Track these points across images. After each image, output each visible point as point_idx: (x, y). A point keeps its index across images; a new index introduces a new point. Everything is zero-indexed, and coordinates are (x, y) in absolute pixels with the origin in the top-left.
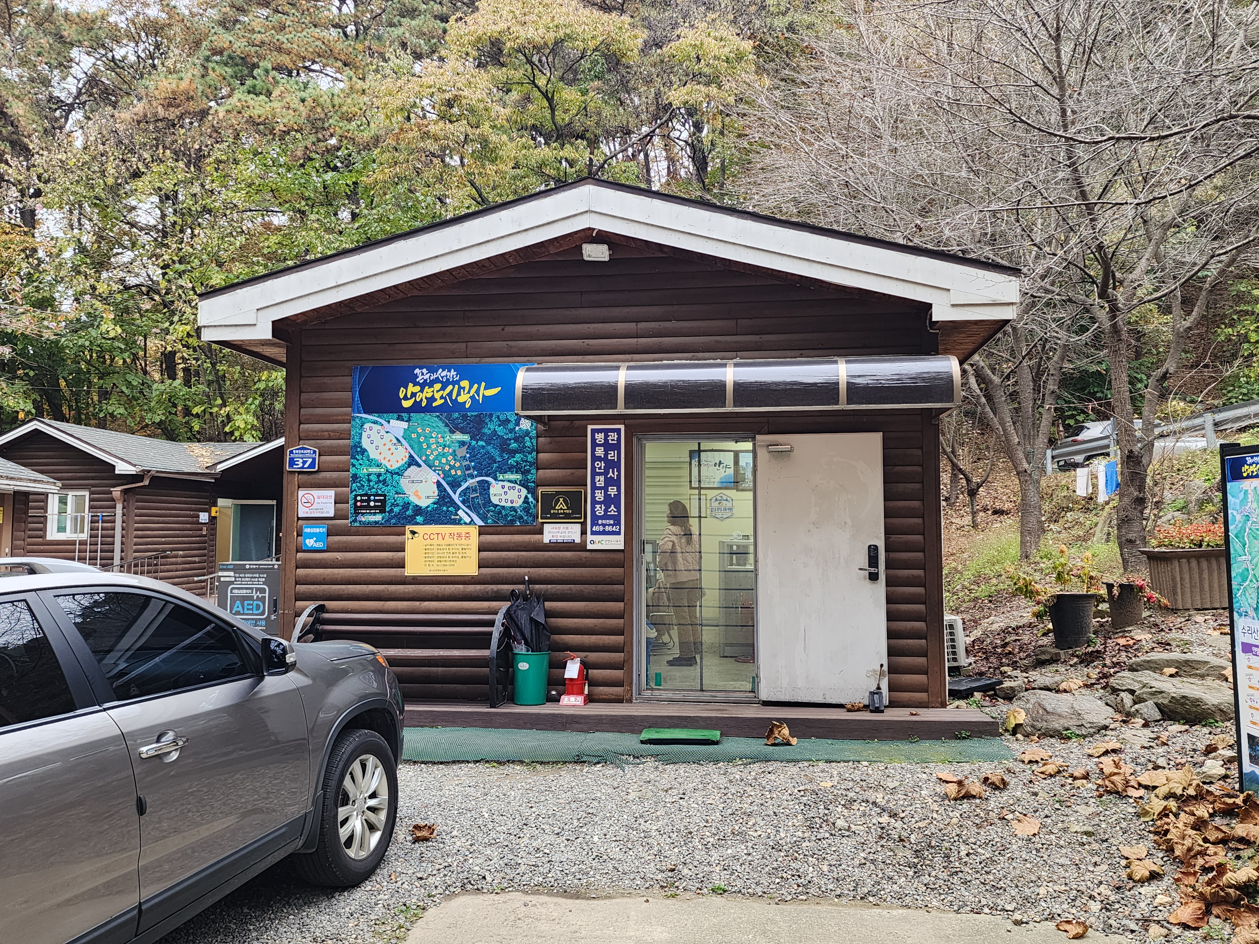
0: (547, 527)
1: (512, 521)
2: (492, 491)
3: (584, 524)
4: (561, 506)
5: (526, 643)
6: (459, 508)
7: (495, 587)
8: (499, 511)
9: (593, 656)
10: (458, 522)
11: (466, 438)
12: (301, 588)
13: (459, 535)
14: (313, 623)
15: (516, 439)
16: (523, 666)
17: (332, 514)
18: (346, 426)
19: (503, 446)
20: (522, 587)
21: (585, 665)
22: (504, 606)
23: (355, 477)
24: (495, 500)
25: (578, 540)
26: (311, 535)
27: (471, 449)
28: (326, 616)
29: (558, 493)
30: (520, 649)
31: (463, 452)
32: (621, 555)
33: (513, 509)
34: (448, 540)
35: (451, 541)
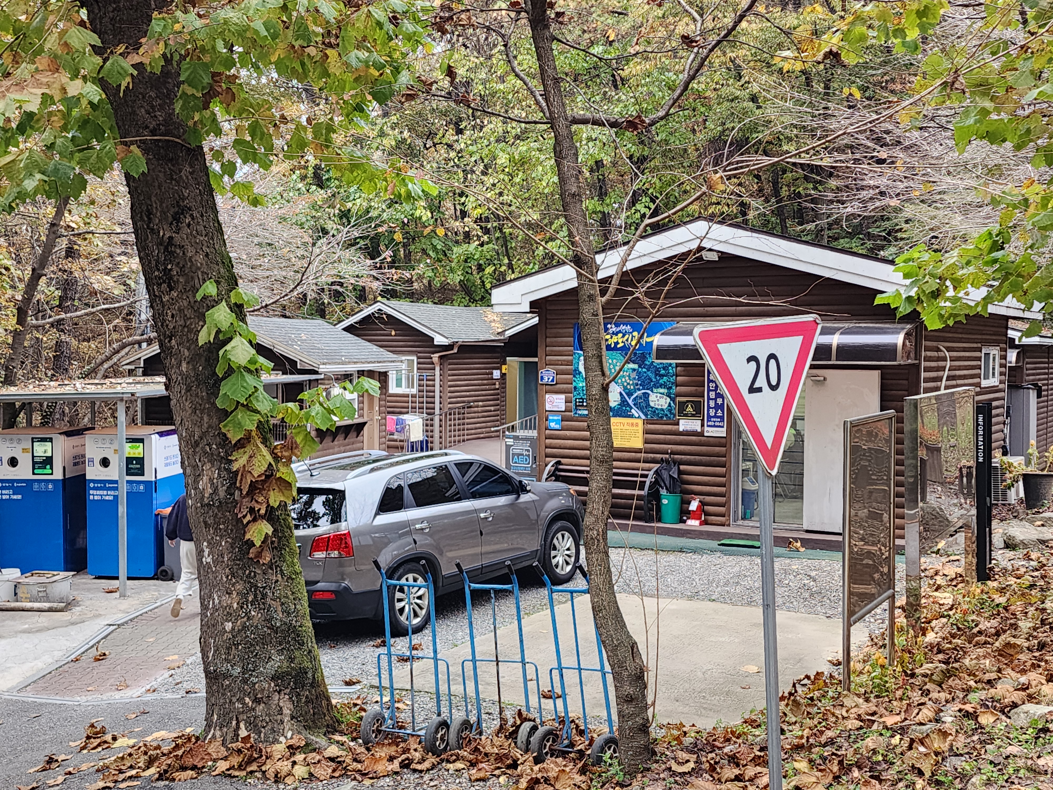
0: (681, 422)
1: (662, 417)
2: (650, 398)
3: (703, 420)
4: (689, 409)
5: (667, 489)
6: (631, 408)
7: (652, 455)
8: (655, 411)
9: (708, 499)
10: (632, 416)
11: (636, 366)
12: (549, 450)
13: (632, 424)
14: (555, 471)
15: (664, 368)
16: (665, 502)
17: (563, 409)
18: (570, 358)
19: (657, 372)
20: (667, 456)
21: (703, 503)
22: (656, 466)
23: (575, 388)
24: (652, 404)
25: (699, 430)
26: (553, 421)
27: (639, 373)
28: (561, 467)
29: (688, 401)
30: (663, 492)
31: (634, 375)
32: (724, 440)
33: (662, 410)
34: (626, 427)
35: (628, 427)
